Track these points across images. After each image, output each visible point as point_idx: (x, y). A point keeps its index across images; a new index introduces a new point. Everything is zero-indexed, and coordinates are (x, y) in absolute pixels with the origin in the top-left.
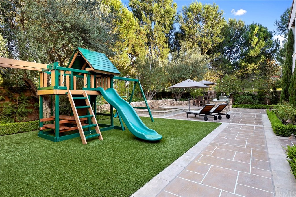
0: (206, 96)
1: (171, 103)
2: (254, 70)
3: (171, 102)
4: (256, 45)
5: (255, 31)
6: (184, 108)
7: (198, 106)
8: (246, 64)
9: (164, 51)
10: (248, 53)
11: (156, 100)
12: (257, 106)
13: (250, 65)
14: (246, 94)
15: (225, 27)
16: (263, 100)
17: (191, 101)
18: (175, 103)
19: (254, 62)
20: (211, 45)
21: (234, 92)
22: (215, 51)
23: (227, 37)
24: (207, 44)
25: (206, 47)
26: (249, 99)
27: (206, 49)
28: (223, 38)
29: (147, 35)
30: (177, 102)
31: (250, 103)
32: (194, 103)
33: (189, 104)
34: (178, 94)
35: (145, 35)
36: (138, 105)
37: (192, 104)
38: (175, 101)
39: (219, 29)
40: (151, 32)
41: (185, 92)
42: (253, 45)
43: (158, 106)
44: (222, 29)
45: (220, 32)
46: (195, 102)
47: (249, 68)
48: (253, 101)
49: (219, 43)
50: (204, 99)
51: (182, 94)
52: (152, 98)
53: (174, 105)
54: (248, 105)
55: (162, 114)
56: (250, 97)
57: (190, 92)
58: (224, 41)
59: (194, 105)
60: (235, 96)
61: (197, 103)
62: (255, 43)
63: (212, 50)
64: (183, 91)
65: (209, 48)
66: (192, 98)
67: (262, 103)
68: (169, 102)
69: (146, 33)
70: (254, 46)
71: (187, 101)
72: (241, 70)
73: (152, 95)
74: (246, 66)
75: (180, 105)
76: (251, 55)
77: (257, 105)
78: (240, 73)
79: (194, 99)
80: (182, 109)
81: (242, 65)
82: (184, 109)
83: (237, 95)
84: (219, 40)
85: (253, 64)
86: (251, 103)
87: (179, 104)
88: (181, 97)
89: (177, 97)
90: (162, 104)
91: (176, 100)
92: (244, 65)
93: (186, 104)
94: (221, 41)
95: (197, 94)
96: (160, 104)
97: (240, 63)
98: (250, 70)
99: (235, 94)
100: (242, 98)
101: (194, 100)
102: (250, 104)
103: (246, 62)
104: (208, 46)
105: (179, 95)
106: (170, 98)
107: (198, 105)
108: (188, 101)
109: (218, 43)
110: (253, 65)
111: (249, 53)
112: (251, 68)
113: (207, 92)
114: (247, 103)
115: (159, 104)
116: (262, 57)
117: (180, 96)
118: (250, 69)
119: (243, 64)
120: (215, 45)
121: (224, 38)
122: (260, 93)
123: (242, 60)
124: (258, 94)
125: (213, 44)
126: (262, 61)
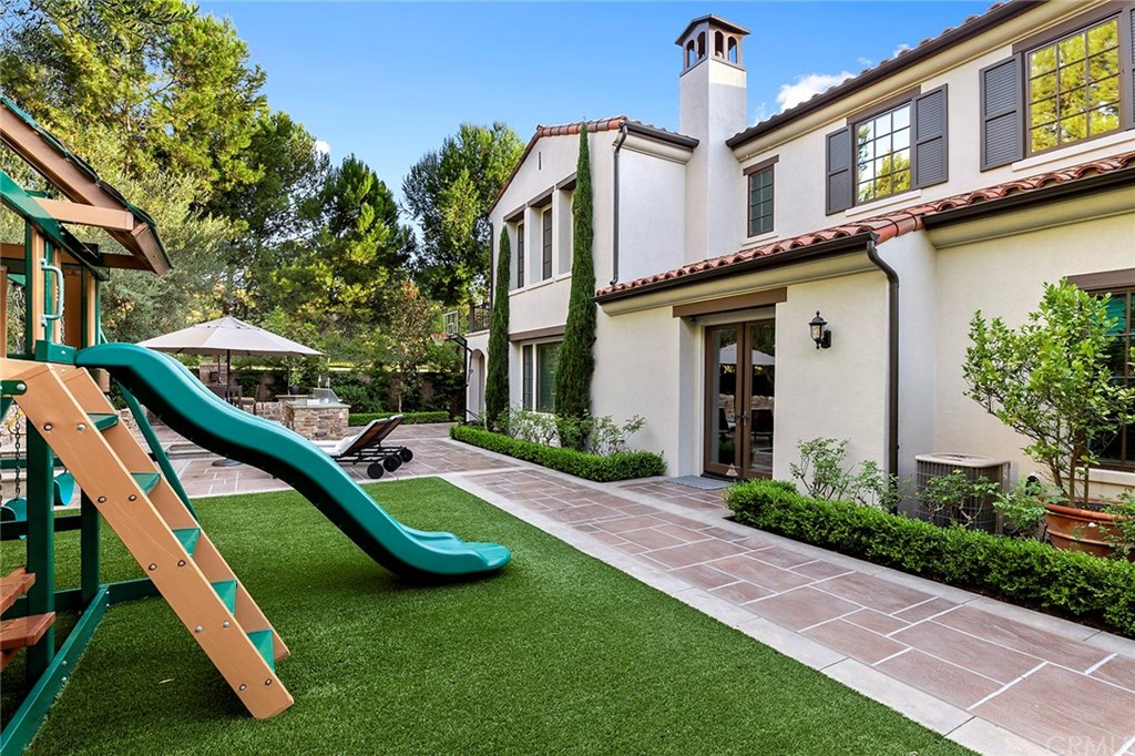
2: (357, 304)
4: (369, 231)
5: (362, 184)
8: (337, 285)
10: (347, 251)
13: (349, 287)
19: (359, 280)
20: (214, 183)
28: (261, 174)
39: (247, 133)
42: (362, 229)
44: (257, 135)
45: (248, 143)
47: (343, 296)
49: (245, 186)
58: (263, 182)
62: (367, 225)
67: (383, 408)
70: (364, 234)
72: (320, 301)
74: (337, 288)
76: (354, 258)
78: (317, 309)
81: (325, 283)
84: (248, 175)
85: (357, 287)
94: (253, 180)
98: (347, 305)
103: (336, 277)
109: (240, 184)
110: (357, 290)
111: (351, 251)
112: (348, 297)
116: (381, 271)
118: (347, 300)
119: (329, 280)
120: (228, 186)
121: (264, 174)
122: (380, 378)
123: (325, 267)
124: (375, 382)
125: (223, 180)
126: (379, 284)
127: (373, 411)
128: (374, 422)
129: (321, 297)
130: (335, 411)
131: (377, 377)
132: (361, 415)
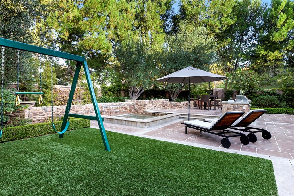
0: (212, 96)
1: (164, 106)
2: (277, 60)
3: (163, 103)
4: (282, 26)
5: (280, 6)
6: (181, 113)
7: (202, 109)
8: (266, 53)
9: (158, 37)
10: (271, 37)
11: (141, 100)
12: (287, 111)
13: (272, 53)
14: (267, 93)
15: (238, 5)
16: (291, 102)
17: (192, 102)
18: (168, 104)
19: (277, 49)
20: (219, 29)
21: (249, 91)
22: (223, 37)
23: (241, 18)
24: (214, 27)
25: (211, 31)
26: (273, 101)
27: (211, 34)
28: (235, 19)
29: (137, 16)
30: (171, 104)
31: (275, 105)
32: (195, 105)
33: (189, 106)
34: (174, 92)
35: (134, 15)
36: (111, 107)
37: (192, 106)
38: (169, 102)
39: (230, 7)
40: (142, 11)
41: (184, 90)
43: (143, 109)
44: (234, 7)
45: (231, 10)
46: (197, 103)
47: (270, 58)
48: (278, 102)
49: (230, 26)
50: (210, 100)
51: (179, 93)
52: (137, 98)
53: (168, 107)
54: (271, 108)
55: (141, 125)
56: (274, 98)
57: (190, 90)
58: (236, 23)
59: (194, 107)
60: (251, 96)
61: (200, 105)
62: (282, 23)
63: (219, 36)
64: (181, 88)
65: (217, 32)
66: (193, 98)
67: (289, 106)
68: (161, 103)
69: (134, 14)
70: (280, 28)
71: (185, 102)
72: (259, 61)
73: (137, 94)
74: (266, 55)
75: (175, 108)
76: (274, 39)
77: (286, 109)
78: (258, 65)
79: (195, 99)
80: (178, 115)
81: (260, 54)
82: (181, 115)
83: (254, 94)
84: (231, 22)
85: (277, 52)
86: (277, 106)
87: (175, 106)
88: (178, 97)
89: (172, 97)
90: (149, 106)
91: (171, 100)
92: (264, 54)
93: (184, 106)
94: (233, 23)
95: (200, 92)
96: (147, 106)
97: (258, 51)
98: (272, 61)
99: (251, 93)
100: (263, 99)
101: (195, 101)
102: (275, 107)
103: (266, 50)
104: (214, 30)
105: (176, 93)
106: (163, 97)
107: (202, 107)
108: (187, 102)
109: (228, 26)
110: (276, 54)
112: (272, 57)
113: (212, 91)
114: (270, 106)
115: (145, 106)
116: (290, 42)
117: (177, 95)
118: (272, 59)
120: (224, 28)
121: (237, 19)
122: (287, 92)
123: (261, 47)
124: (284, 94)
125: (222, 27)
126: (289, 49)
127: (281, 107)
128: (252, 111)
129: (259, 60)
130: (241, 105)
131: (286, 91)
132: (274, 108)
